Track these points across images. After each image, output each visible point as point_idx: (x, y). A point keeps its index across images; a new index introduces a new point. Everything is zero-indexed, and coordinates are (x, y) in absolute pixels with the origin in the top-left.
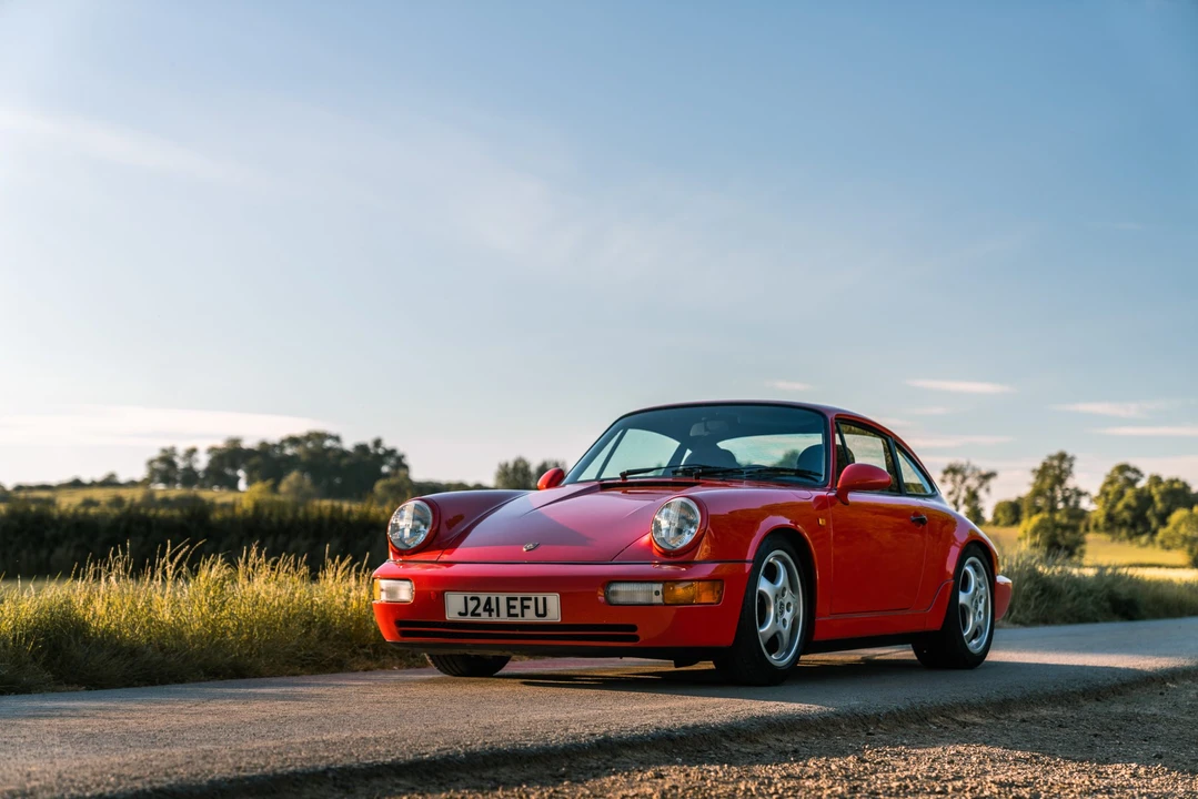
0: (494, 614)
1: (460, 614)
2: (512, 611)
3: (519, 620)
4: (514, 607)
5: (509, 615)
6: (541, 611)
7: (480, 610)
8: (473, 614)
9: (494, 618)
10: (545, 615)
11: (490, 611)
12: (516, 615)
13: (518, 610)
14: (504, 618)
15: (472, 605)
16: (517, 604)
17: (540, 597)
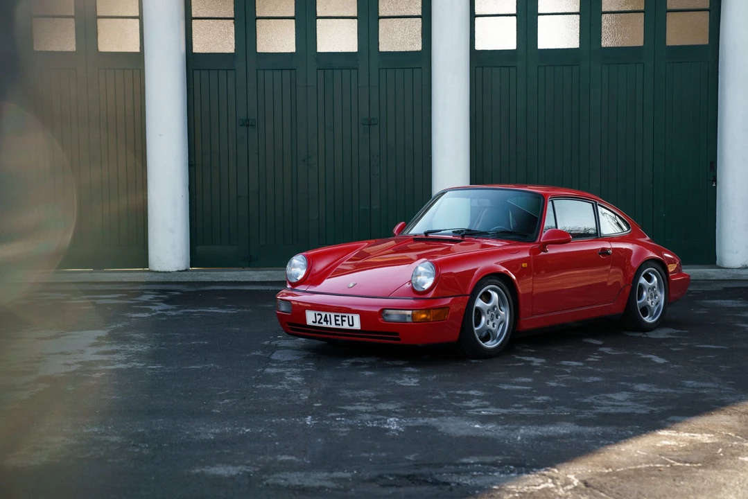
0: (329, 323)
1: (313, 322)
2: (337, 322)
3: (341, 327)
4: (338, 320)
5: (336, 324)
6: (351, 323)
7: (322, 321)
8: (319, 322)
9: (329, 326)
10: (353, 325)
11: (327, 321)
12: (339, 325)
13: (340, 322)
14: (333, 326)
15: (318, 317)
16: (339, 318)
17: (350, 316)
